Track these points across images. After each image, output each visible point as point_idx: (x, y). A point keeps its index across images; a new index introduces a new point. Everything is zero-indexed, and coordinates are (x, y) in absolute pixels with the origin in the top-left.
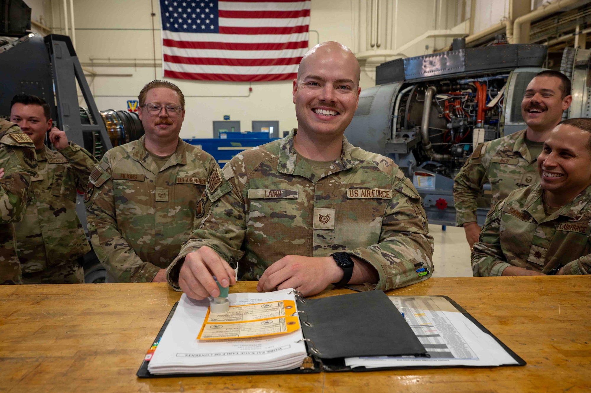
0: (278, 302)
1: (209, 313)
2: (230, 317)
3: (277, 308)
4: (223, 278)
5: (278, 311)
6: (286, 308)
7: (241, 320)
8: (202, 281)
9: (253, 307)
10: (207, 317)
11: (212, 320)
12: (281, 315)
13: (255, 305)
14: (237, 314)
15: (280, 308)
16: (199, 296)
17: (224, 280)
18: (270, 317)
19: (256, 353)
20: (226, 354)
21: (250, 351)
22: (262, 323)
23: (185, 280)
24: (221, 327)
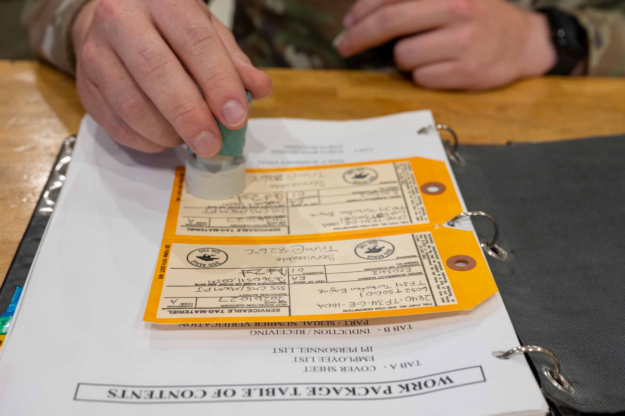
0: (394, 161)
1: (180, 193)
2: (249, 214)
3: (394, 189)
4: (229, 98)
5: (401, 200)
6: (424, 189)
7: (283, 232)
8: (160, 100)
9: (316, 179)
10: (173, 214)
11: (190, 227)
12: (415, 222)
13: (325, 172)
14: (269, 205)
15: (404, 187)
16: (150, 142)
17: (231, 104)
18: (380, 224)
19: (360, 391)
20: (255, 394)
21: (337, 377)
22: (360, 251)
23: (96, 86)
24: (221, 257)
